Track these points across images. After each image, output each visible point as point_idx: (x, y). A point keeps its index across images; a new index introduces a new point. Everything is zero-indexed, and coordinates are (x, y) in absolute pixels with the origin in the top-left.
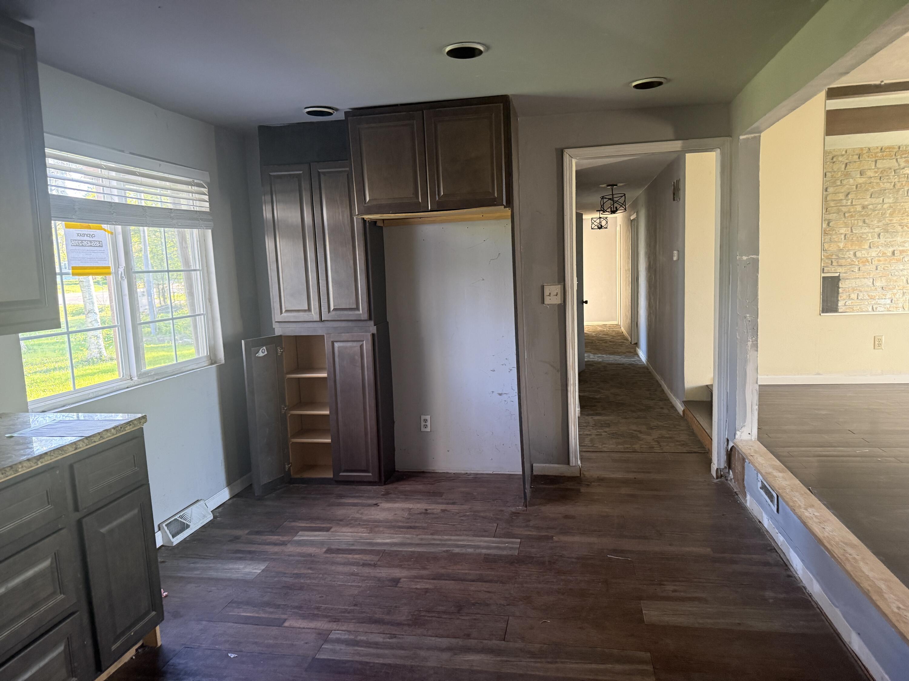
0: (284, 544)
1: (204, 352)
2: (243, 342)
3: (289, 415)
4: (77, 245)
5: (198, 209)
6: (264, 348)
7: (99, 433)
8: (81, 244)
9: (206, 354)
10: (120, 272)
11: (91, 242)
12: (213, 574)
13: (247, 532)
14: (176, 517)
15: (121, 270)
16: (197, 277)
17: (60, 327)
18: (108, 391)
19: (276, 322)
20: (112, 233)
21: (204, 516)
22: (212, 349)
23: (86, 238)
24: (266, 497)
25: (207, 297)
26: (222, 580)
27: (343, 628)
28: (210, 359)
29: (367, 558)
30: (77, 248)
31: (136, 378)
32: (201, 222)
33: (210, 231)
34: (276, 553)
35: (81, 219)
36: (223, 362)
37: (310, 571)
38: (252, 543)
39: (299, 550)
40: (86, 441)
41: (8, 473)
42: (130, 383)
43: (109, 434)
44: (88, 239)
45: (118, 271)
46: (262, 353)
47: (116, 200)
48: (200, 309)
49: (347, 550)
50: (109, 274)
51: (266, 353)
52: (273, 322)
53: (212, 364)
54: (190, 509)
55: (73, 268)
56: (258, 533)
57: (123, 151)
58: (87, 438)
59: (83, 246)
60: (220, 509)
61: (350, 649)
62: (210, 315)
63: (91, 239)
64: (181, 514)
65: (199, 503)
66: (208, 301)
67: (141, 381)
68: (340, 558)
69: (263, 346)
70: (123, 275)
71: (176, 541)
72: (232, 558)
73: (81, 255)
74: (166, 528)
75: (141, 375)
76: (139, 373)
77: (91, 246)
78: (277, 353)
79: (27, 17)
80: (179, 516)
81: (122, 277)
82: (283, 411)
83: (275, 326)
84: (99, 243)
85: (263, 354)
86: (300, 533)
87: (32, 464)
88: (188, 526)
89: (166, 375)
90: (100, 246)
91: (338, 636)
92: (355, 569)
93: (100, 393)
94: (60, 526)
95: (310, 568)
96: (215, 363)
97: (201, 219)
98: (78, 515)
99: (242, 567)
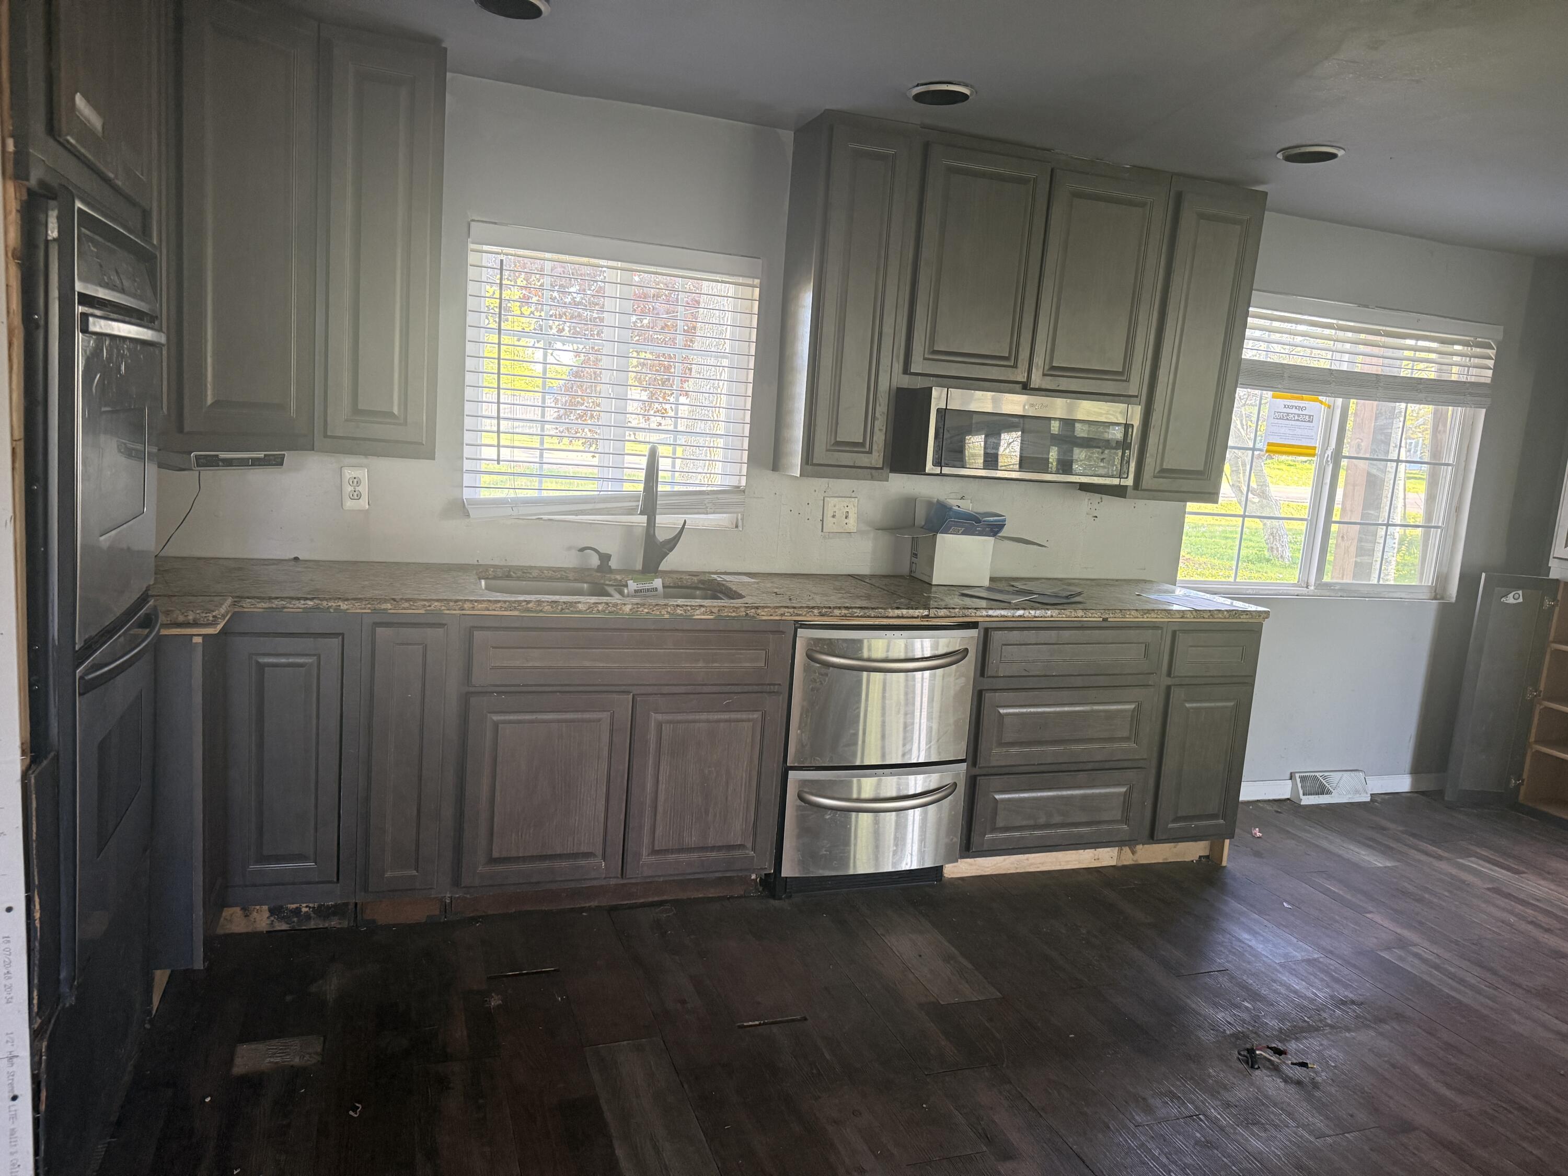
0: (1440, 858)
1: (1429, 580)
2: (1484, 575)
3: (1541, 707)
4: (1280, 419)
5: (1473, 379)
6: (1520, 592)
7: (1210, 611)
8: (1286, 417)
9: (1430, 584)
10: (1326, 455)
11: (1299, 415)
12: (1325, 844)
13: (1401, 828)
14: (1317, 774)
15: (1329, 452)
16: (1447, 474)
17: (1216, 502)
18: (1272, 592)
19: (1554, 558)
20: (1329, 407)
21: (1357, 792)
22: (1442, 579)
23: (1294, 411)
24: (1462, 809)
25: (1454, 505)
26: (1329, 852)
27: (1435, 951)
28: (1435, 591)
29: (1542, 918)
30: (1280, 421)
31: (1312, 588)
32: (1469, 398)
33: (1484, 411)
34: (1419, 861)
35: (1289, 389)
36: (1453, 600)
37: (1446, 894)
38: (1398, 840)
39: (1454, 871)
40: (1194, 613)
41: (1117, 615)
42: (1304, 591)
43: (1220, 616)
44: (1297, 412)
45: (1325, 453)
46: (1513, 598)
47: (1345, 367)
48: (1439, 518)
49: (1524, 901)
50: (1314, 455)
51: (1521, 600)
52: (1551, 557)
53: (1435, 599)
54: (1341, 773)
55: (1269, 444)
56: (1414, 835)
57: (1367, 306)
58: (1196, 610)
59: (1287, 419)
60: (1387, 797)
61: (1424, 967)
62: (1451, 532)
63: (1300, 412)
64: (1326, 774)
65: (1356, 773)
66: (1453, 510)
67: (1318, 592)
68: (1502, 902)
69: (1519, 588)
70: (1329, 459)
71: (1307, 800)
72: (1359, 842)
73: (1282, 430)
74: (1298, 780)
75: (1320, 585)
76: (1318, 583)
77: (1298, 420)
78: (1542, 604)
79: (1263, 182)
80: (1321, 774)
81: (1327, 461)
82: (1529, 697)
83: (1553, 563)
84: (1310, 418)
85: (1515, 602)
86: (1473, 859)
87: (1139, 616)
88: (1329, 792)
89: (1356, 595)
90: (1309, 421)
91: (1420, 952)
92: (1512, 919)
93: (1261, 592)
94: (1150, 683)
95: (1449, 891)
96: (1442, 598)
97: (1471, 394)
98: (1169, 681)
99: (1364, 853)
